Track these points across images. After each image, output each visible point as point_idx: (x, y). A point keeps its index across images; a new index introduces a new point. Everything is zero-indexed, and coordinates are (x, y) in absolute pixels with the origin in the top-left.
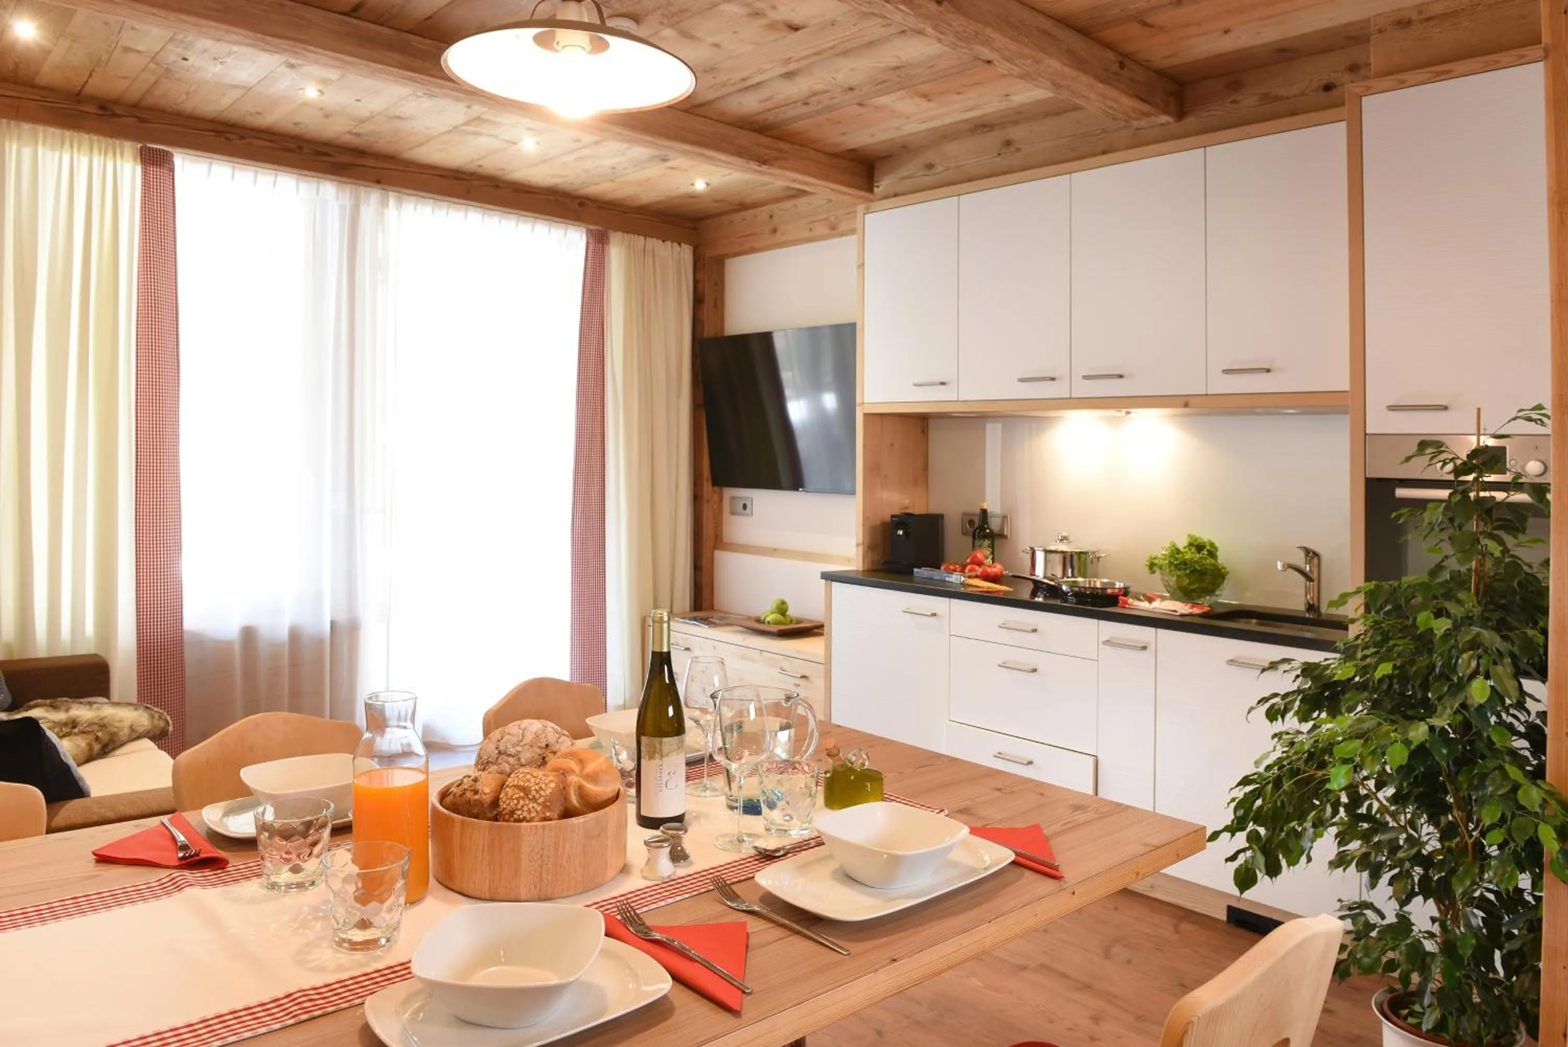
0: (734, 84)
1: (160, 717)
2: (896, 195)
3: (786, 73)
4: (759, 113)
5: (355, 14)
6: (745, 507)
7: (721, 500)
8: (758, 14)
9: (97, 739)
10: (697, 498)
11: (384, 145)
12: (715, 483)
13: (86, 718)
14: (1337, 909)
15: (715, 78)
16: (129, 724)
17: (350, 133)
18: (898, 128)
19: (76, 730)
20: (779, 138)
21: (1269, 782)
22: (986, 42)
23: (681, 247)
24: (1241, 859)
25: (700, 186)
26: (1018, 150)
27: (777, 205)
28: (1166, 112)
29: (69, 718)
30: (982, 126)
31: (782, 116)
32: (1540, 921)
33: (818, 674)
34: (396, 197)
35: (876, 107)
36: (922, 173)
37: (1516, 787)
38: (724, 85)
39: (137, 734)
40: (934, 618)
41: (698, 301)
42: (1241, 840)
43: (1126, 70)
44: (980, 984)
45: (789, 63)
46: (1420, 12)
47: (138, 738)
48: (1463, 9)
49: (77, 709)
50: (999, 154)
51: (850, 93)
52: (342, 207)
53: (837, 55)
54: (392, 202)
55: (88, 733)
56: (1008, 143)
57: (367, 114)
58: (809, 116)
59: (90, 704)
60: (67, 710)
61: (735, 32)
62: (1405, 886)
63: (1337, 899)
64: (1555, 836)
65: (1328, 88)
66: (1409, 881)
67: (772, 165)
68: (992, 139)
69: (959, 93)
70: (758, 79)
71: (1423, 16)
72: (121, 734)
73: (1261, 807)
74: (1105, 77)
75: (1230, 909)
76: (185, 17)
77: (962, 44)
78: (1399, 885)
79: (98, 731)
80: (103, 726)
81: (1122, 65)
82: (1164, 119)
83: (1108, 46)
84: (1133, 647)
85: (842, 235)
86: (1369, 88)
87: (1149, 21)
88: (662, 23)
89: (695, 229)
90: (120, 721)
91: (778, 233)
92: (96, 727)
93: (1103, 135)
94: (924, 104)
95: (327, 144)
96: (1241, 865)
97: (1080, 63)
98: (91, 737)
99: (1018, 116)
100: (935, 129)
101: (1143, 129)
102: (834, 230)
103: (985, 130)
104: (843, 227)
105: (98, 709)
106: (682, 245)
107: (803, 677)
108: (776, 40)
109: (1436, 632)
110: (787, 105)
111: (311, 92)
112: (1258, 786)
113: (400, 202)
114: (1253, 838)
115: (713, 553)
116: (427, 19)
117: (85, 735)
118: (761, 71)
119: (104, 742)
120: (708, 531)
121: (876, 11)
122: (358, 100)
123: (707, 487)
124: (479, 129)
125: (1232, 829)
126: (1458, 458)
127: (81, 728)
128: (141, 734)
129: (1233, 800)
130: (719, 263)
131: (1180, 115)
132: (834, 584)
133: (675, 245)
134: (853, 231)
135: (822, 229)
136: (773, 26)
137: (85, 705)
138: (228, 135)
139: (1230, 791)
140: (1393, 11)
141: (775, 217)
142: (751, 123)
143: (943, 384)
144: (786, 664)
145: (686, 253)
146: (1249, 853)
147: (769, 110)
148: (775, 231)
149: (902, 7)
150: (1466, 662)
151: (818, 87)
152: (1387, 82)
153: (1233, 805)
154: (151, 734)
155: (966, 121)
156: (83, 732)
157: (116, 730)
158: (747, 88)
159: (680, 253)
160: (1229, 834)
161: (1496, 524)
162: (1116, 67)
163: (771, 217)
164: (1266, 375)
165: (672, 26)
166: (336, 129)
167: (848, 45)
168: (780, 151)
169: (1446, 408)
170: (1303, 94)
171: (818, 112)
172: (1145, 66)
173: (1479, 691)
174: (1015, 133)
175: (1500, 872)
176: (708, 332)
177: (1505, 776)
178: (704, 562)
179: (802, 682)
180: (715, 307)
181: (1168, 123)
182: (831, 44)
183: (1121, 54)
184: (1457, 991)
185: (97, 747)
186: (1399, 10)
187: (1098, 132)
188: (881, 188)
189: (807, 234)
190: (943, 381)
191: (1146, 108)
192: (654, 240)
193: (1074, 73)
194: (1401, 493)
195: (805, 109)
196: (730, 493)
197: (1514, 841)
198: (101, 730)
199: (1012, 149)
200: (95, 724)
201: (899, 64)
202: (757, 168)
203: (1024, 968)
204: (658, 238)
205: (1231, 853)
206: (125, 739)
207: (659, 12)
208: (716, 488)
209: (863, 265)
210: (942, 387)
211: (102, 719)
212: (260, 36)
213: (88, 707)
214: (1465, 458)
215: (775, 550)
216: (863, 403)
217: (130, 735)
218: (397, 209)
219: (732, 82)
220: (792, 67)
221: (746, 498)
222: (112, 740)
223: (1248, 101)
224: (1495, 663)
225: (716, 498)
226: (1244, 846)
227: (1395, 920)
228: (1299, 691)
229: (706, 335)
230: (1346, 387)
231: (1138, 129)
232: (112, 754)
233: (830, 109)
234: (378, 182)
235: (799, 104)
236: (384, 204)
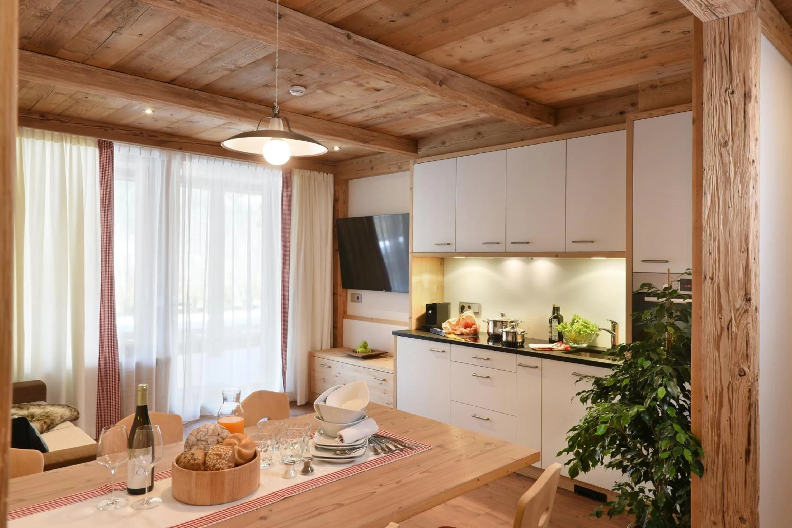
0: (351, 111)
1: (75, 410)
2: (428, 156)
3: (375, 106)
4: (363, 121)
5: (172, 83)
6: (358, 298)
7: (347, 295)
8: (361, 85)
9: (45, 422)
10: (335, 294)
11: (183, 132)
12: (344, 287)
13: (38, 413)
14: (614, 486)
15: (342, 108)
16: (60, 415)
17: (167, 127)
18: (428, 127)
19: (34, 419)
20: (374, 131)
21: (583, 430)
22: (463, 99)
23: (327, 174)
24: (572, 464)
25: (336, 148)
26: (484, 137)
27: (373, 156)
28: (549, 123)
29: (29, 413)
30: (466, 126)
31: (374, 122)
32: (690, 490)
33: (390, 378)
34: (189, 156)
35: (417, 119)
36: (439, 146)
37: (676, 433)
38: (347, 111)
39: (64, 419)
40: (443, 353)
41: (336, 200)
42: (572, 455)
43: (530, 106)
44: (458, 522)
45: (376, 103)
46: (661, 82)
47: (64, 421)
48: (680, 81)
49: (33, 408)
50: (475, 139)
51: (405, 114)
52: (163, 161)
53: (398, 100)
54: (187, 158)
55: (41, 420)
56: (479, 134)
57: (176, 120)
58: (387, 122)
59: (39, 405)
60: (28, 409)
61: (351, 92)
62: (638, 475)
63: (614, 481)
64: (691, 454)
65: (622, 113)
66: (639, 474)
67: (369, 143)
68: (472, 131)
69: (455, 114)
70: (363, 108)
71: (662, 84)
72: (56, 419)
73: (580, 440)
74: (519, 110)
75: (576, 486)
76: (91, 87)
77: (453, 100)
78: (634, 476)
79: (45, 419)
80: (48, 417)
81: (528, 104)
82: (548, 126)
83: (522, 96)
84: (532, 367)
85: (404, 171)
86: (637, 117)
87: (539, 86)
88: (317, 88)
89: (334, 166)
90: (56, 414)
91: (374, 169)
92: (44, 417)
93: (521, 132)
94: (440, 118)
95: (155, 131)
96: (571, 467)
97: (508, 105)
98: (43, 422)
99: (483, 123)
100: (445, 127)
101: (539, 129)
102: (400, 169)
103: (469, 127)
104: (404, 168)
105: (44, 408)
106: (328, 174)
107: (384, 380)
108: (370, 94)
109: (644, 367)
110: (377, 118)
111: (149, 111)
112: (579, 431)
113: (191, 158)
114: (577, 454)
115: (343, 320)
116: (207, 85)
117: (39, 422)
118: (363, 106)
119: (48, 424)
120: (340, 310)
121: (413, 89)
122: (171, 115)
123: (340, 288)
124: (231, 127)
125: (568, 451)
126: (659, 290)
127: (37, 418)
128: (66, 419)
129: (568, 438)
130: (346, 182)
131: (556, 124)
132: (398, 337)
133: (325, 174)
134: (408, 170)
135: (394, 168)
136: (368, 89)
137: (37, 406)
138: (107, 129)
139: (566, 434)
140: (649, 81)
141: (373, 162)
142: (360, 125)
143: (449, 244)
144: (376, 374)
145: (330, 177)
146: (575, 461)
147: (367, 120)
148: (372, 168)
149: (424, 87)
150: (658, 380)
151: (390, 112)
152: (645, 114)
153: (569, 439)
154: (70, 419)
155: (458, 124)
156: (38, 420)
157: (54, 418)
158: (357, 112)
159: (327, 178)
160: (566, 453)
161: (676, 318)
162: (525, 105)
163: (371, 161)
164: (591, 244)
165: (321, 89)
166: (161, 125)
167: (403, 96)
168: (374, 136)
169: (667, 262)
170: (611, 116)
171: (391, 121)
172: (539, 103)
173: (661, 392)
174: (483, 129)
175: (667, 470)
176: (341, 216)
177: (673, 428)
178: (338, 324)
179: (383, 382)
180: (344, 203)
181: (551, 127)
182: (395, 96)
183: (527, 99)
184: (656, 522)
185: (45, 427)
186: (652, 80)
187: (520, 130)
188: (421, 152)
189: (388, 170)
190: (449, 243)
191: (539, 122)
192: (315, 172)
193: (504, 110)
194: (647, 299)
195: (385, 120)
196: (350, 292)
197: (674, 457)
198: (47, 418)
199: (481, 136)
200: (43, 415)
201: (427, 103)
202: (363, 145)
203: (479, 515)
204: (316, 171)
205: (567, 461)
206: (58, 422)
207: (315, 84)
208: (344, 289)
209: (413, 188)
210: (448, 246)
211: (47, 413)
212: (127, 94)
213: (38, 407)
214: (662, 290)
215: (372, 319)
216: (412, 252)
217: (60, 421)
218: (190, 162)
219: (350, 110)
220: (378, 104)
221: (359, 294)
222: (52, 423)
223: (586, 119)
224: (669, 380)
225: (344, 293)
226: (572, 458)
227: (638, 490)
228: (593, 391)
229: (340, 217)
230: (625, 250)
231: (537, 129)
232: (52, 430)
233: (396, 119)
234: (180, 149)
235: (382, 118)
236: (183, 159)
